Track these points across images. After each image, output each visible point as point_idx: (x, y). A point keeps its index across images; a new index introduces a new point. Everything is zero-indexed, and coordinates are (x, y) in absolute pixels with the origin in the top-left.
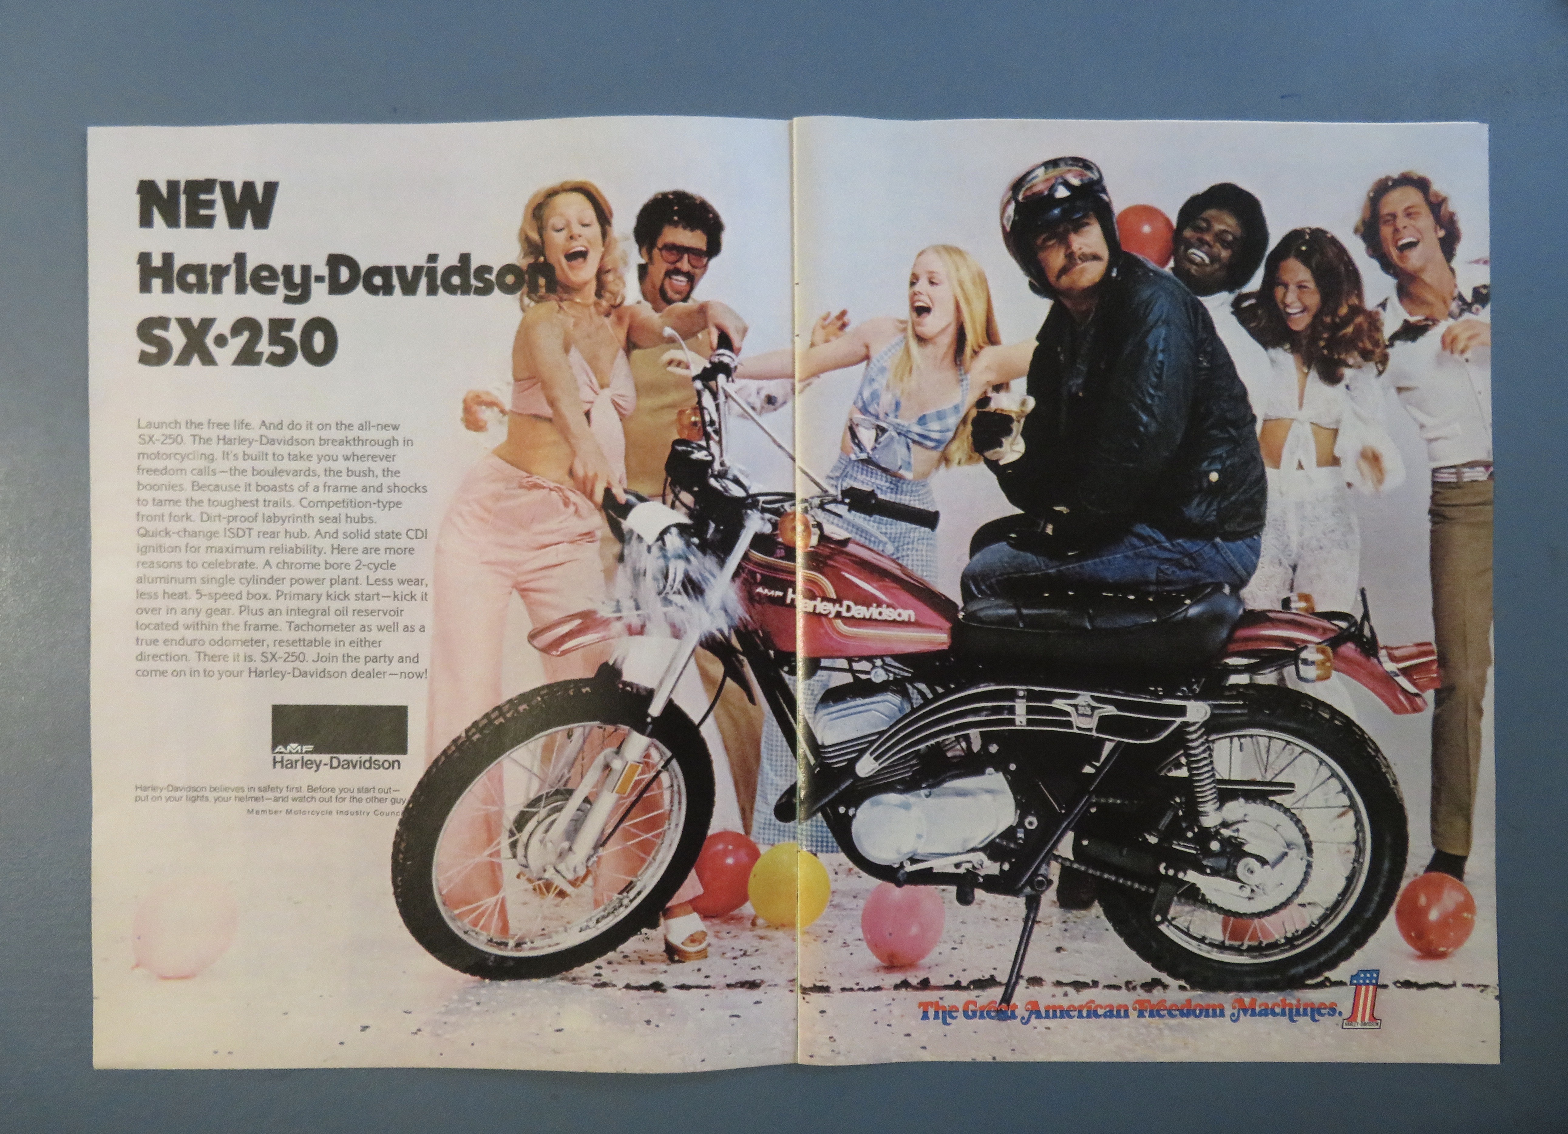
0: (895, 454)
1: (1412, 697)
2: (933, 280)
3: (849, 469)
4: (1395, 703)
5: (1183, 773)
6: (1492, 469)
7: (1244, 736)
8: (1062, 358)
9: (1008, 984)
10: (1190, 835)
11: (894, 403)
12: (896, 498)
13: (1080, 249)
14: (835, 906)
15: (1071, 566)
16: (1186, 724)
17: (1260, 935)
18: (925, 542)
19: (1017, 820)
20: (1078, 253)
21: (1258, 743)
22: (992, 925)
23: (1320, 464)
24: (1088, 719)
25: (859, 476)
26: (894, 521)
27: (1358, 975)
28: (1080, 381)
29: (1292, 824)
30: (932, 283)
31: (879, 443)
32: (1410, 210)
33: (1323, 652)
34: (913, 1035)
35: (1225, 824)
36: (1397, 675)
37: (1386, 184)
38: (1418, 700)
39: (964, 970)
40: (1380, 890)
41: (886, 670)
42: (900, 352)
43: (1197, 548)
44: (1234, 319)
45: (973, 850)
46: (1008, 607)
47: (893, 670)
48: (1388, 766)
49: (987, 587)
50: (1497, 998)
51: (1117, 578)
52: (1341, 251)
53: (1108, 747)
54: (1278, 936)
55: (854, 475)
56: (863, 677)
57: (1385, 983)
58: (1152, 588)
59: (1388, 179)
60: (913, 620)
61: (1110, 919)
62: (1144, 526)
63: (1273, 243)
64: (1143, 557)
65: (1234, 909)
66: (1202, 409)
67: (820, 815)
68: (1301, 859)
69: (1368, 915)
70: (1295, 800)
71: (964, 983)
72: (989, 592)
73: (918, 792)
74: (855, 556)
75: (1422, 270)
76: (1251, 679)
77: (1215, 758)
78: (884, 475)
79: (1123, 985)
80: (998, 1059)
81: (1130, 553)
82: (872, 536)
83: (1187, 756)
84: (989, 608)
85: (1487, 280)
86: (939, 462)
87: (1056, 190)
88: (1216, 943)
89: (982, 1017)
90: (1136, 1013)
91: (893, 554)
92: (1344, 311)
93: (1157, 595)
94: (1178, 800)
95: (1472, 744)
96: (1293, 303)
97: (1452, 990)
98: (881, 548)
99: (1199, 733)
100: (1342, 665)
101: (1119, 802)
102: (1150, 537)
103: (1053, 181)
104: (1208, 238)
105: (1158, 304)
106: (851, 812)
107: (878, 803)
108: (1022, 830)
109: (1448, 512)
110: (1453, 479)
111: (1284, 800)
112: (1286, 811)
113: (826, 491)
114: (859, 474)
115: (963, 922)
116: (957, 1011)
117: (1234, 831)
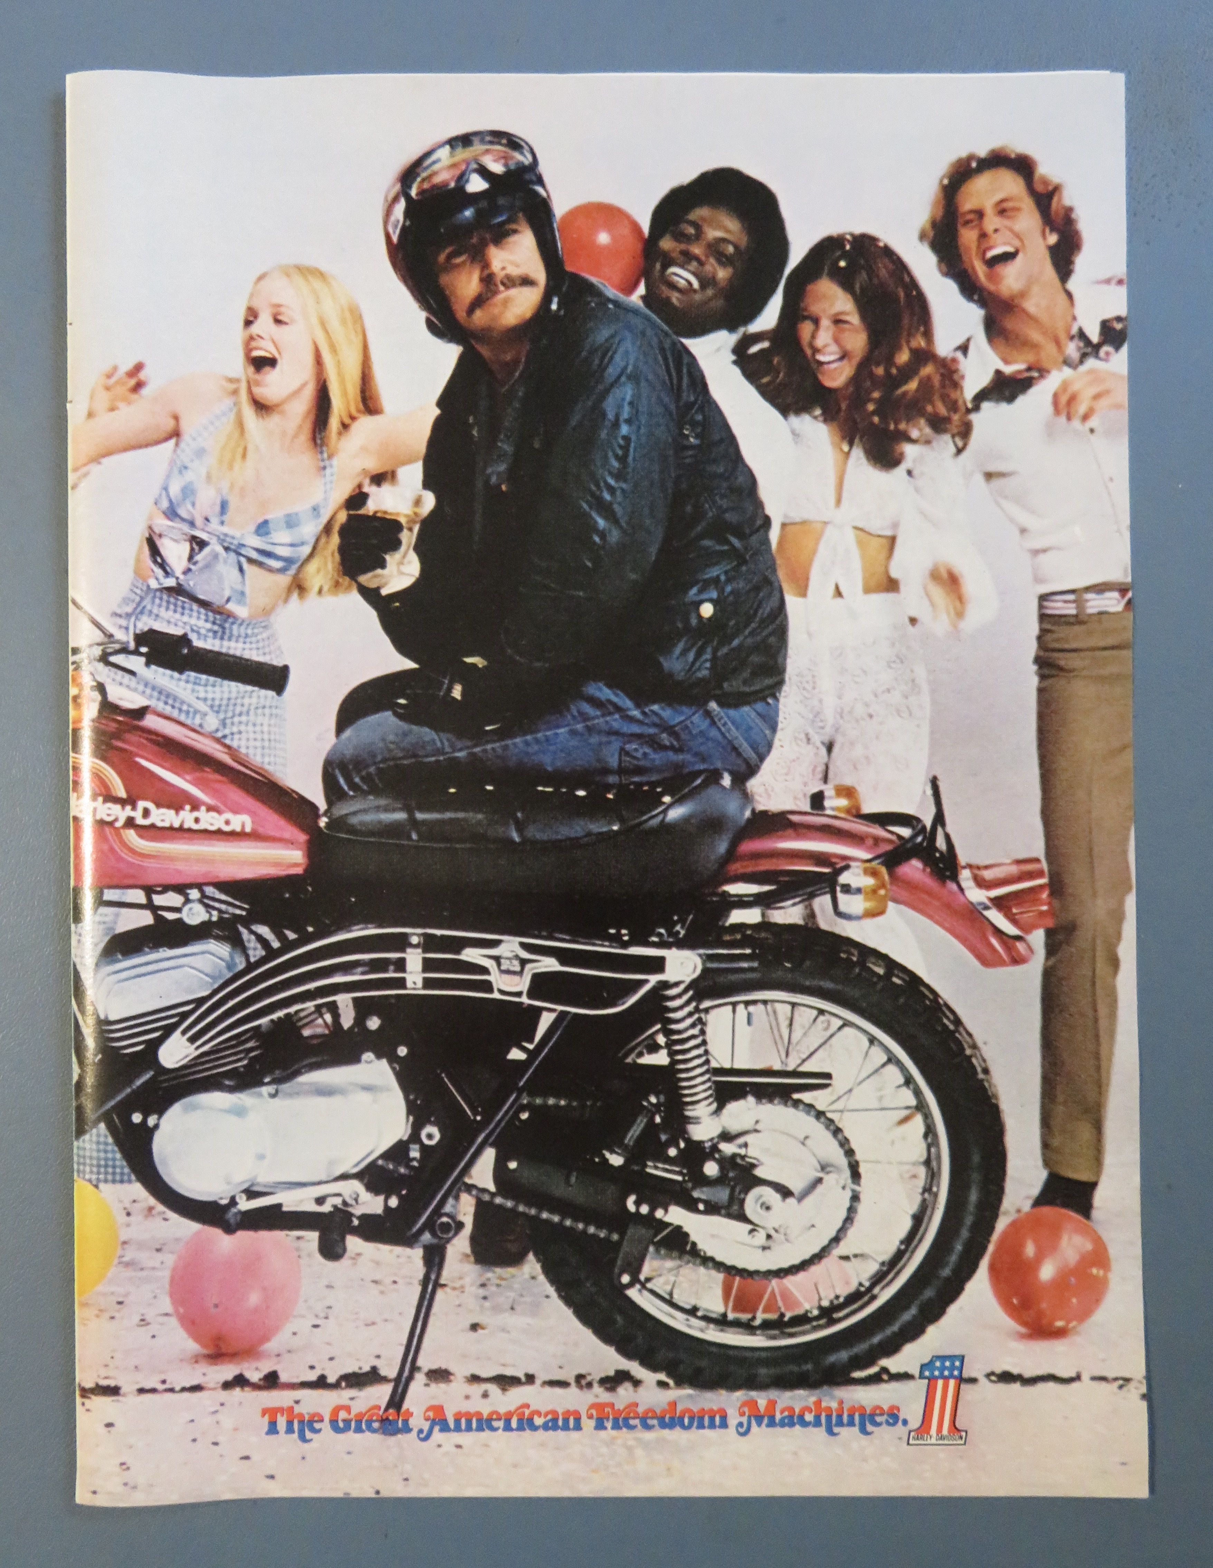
0: (221, 579)
1: (1011, 941)
2: (280, 318)
3: (147, 602)
4: (985, 951)
5: (661, 1058)
6: (1130, 595)
7: (754, 1002)
8: (475, 433)
9: (397, 1380)
10: (672, 1152)
11: (218, 502)
12: (221, 646)
13: (503, 268)
14: (127, 1265)
15: (489, 747)
16: (665, 985)
17: (780, 1303)
18: (267, 711)
19: (409, 1131)
20: (500, 275)
21: (775, 1012)
22: (374, 1290)
23: (867, 590)
24: (516, 978)
25: (163, 612)
26: (219, 680)
27: (931, 1362)
28: (502, 467)
29: (828, 1135)
30: (278, 321)
31: (195, 563)
32: (1005, 205)
33: (874, 873)
34: (255, 1457)
35: (726, 1137)
36: (987, 908)
37: (969, 165)
38: (1020, 946)
39: (331, 1359)
40: (965, 1233)
41: (207, 906)
42: (228, 423)
43: (682, 718)
44: (737, 371)
45: (344, 1177)
46: (394, 810)
47: (217, 905)
48: (974, 1046)
49: (362, 778)
50: (1144, 1397)
51: (559, 764)
52: (900, 267)
53: (546, 1021)
54: (808, 1305)
55: (155, 611)
56: (170, 916)
57: (973, 1375)
58: (612, 779)
59: (971, 158)
60: (248, 829)
61: (552, 1282)
62: (601, 685)
63: (796, 256)
64: (600, 732)
65: (740, 1265)
66: (689, 508)
67: (102, 1126)
68: (844, 1188)
69: (946, 1272)
70: (834, 1098)
71: (331, 1379)
72: (365, 787)
73: (257, 1090)
74: (157, 734)
75: (1023, 294)
76: (763, 915)
77: (709, 1037)
78: (202, 611)
79: (572, 1381)
80: (385, 1494)
81: (579, 727)
82: (183, 702)
83: (668, 1033)
84: (365, 811)
85: (1123, 312)
86: (289, 591)
87: (467, 181)
88: (714, 1316)
89: (358, 1430)
90: (592, 1423)
91: (217, 730)
92: (903, 357)
93: (621, 789)
94: (653, 1100)
95: (1103, 1011)
96: (826, 346)
97: (1075, 1385)
98: (197, 721)
99: (685, 997)
100: (904, 894)
101: (563, 1103)
102: (610, 701)
103: (463, 167)
104: (697, 250)
105: (621, 350)
106: (151, 1121)
107: (195, 1107)
108: (417, 1147)
109: (1063, 660)
110: (1071, 610)
111: (816, 1099)
112: (820, 1115)
113: (111, 636)
114: (163, 610)
115: (329, 1287)
116: (322, 1421)
117: (740, 1146)
